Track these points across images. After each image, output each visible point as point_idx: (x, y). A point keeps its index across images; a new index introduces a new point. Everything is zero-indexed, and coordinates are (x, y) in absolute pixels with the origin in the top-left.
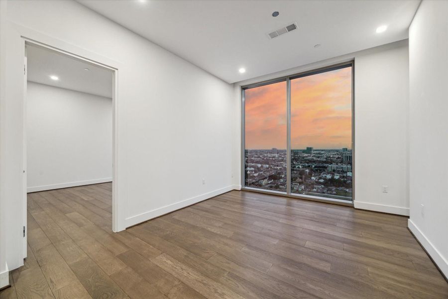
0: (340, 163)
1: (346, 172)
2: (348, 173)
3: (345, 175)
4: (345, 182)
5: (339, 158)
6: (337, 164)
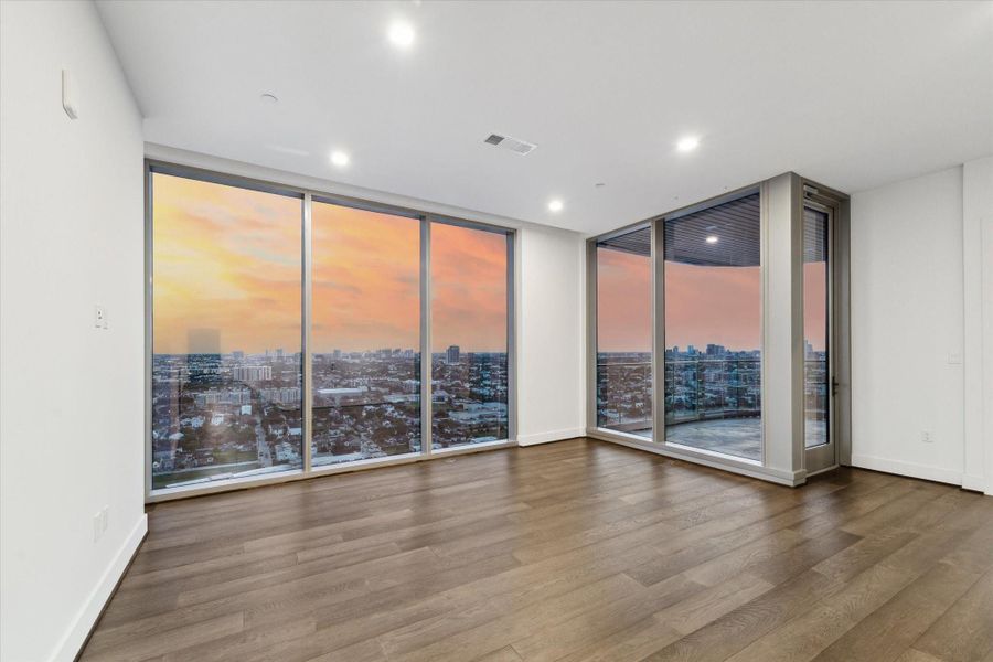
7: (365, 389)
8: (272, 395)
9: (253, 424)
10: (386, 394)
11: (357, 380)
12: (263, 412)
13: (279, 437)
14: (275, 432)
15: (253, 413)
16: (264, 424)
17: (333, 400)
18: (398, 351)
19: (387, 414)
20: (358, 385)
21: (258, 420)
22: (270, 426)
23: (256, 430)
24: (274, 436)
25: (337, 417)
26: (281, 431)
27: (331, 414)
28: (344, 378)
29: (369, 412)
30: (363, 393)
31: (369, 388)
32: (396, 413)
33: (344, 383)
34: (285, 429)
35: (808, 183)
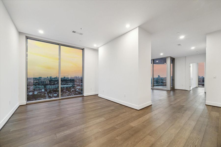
0: (38, 85)
1: (41, 90)
2: (42, 90)
3: (40, 91)
4: (40, 95)
5: (37, 82)
6: (36, 86)
7: (71, 85)
8: (49, 87)
9: (45, 93)
10: (76, 86)
11: (69, 83)
12: (47, 91)
13: (52, 96)
14: (51, 95)
15: (45, 91)
16: (48, 94)
17: (64, 88)
18: (78, 77)
19: (77, 91)
20: (70, 85)
21: (46, 93)
22: (49, 94)
23: (46, 95)
24: (50, 96)
25: (65, 92)
26: (52, 95)
27: (64, 91)
28: (66, 83)
29: (73, 91)
30: (71, 86)
31: (72, 85)
32: (79, 91)
33: (67, 84)
34: (53, 94)
35: (171, 57)
